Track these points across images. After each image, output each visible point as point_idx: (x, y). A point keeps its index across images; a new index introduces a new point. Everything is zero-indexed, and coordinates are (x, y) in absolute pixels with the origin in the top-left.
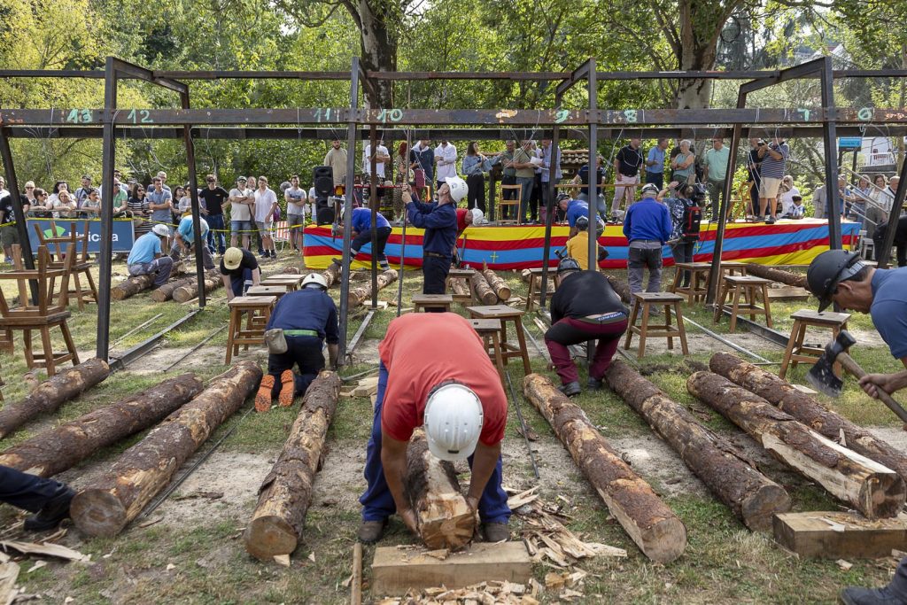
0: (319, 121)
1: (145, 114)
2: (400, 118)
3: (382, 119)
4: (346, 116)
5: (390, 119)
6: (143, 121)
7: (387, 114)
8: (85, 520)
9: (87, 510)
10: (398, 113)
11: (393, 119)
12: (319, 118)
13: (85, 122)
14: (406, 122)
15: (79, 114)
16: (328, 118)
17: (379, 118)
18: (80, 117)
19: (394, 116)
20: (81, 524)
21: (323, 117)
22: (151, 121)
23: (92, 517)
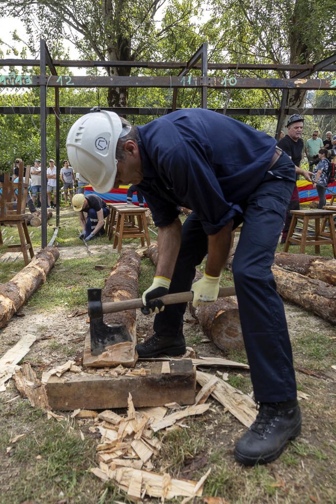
0: (184, 85)
1: (68, 79)
2: (235, 83)
3: (224, 84)
4: (201, 82)
5: (229, 84)
6: (67, 84)
7: (227, 81)
8: (222, 336)
9: (225, 328)
10: (234, 80)
11: (231, 84)
12: (184, 83)
13: (27, 84)
14: (239, 86)
15: (22, 79)
16: (190, 83)
17: (222, 83)
18: (24, 81)
19: (232, 83)
20: (218, 340)
21: (186, 83)
22: (73, 84)
23: (227, 333)
